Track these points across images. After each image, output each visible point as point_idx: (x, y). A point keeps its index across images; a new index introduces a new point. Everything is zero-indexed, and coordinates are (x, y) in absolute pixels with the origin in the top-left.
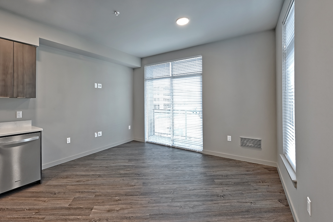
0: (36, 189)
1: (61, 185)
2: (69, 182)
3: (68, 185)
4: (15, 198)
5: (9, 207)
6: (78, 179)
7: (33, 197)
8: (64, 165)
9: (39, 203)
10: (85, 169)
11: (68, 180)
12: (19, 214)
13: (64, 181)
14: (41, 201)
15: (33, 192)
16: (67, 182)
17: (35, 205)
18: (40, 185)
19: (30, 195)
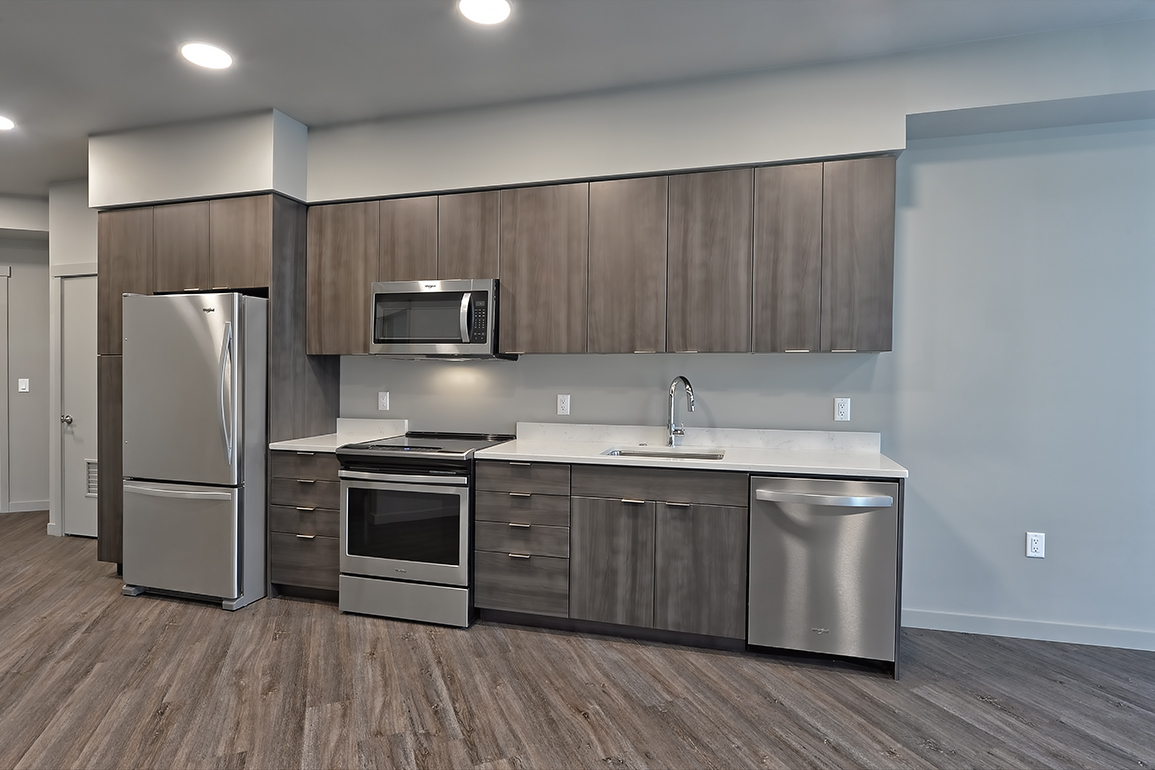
0: (877, 688)
1: (968, 727)
2: (1008, 735)
3: (1001, 744)
4: (808, 682)
5: (787, 703)
6: (1061, 746)
7: (859, 712)
8: (1005, 648)
9: (872, 748)
10: (1115, 714)
11: (1010, 725)
12: (805, 745)
13: (989, 717)
14: (880, 742)
15: (863, 695)
16: (999, 729)
17: (856, 744)
18: (891, 681)
19: (851, 698)
